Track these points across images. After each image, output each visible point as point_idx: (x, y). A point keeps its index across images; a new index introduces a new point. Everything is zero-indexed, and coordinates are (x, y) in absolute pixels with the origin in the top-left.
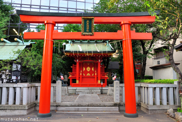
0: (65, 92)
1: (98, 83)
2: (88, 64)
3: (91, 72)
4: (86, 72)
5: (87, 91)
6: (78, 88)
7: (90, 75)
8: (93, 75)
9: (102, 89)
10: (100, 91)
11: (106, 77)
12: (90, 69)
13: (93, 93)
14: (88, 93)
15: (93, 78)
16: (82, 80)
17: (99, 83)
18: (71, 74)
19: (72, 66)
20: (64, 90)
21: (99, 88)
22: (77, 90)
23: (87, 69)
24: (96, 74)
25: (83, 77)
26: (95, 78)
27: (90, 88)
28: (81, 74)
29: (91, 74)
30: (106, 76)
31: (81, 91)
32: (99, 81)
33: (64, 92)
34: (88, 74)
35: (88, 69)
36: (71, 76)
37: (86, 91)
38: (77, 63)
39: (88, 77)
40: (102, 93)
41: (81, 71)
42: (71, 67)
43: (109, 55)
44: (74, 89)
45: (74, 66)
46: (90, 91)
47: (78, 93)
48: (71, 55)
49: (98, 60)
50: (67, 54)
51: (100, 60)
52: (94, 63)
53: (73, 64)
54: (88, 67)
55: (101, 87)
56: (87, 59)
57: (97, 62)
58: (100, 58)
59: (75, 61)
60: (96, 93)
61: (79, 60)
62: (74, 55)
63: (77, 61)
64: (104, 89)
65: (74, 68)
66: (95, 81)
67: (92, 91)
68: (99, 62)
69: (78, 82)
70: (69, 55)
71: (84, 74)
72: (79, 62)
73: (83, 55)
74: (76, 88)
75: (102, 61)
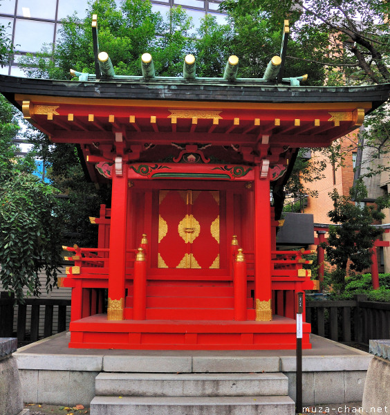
1: (254, 316)
2: (188, 201)
3: (203, 247)
4: (175, 247)
6: (113, 361)
7: (196, 266)
8: (216, 265)
11: (302, 280)
12: (197, 227)
17: (259, 320)
18: (77, 257)
22: (103, 383)
23: (181, 227)
24: (240, 258)
25: (153, 278)
26: (231, 283)
28: (140, 257)
29: (204, 260)
30: (302, 273)
32: (264, 307)
34: (188, 262)
35: (189, 228)
36: (76, 270)
37: (175, 388)
38: (115, 182)
39: (188, 278)
40: (299, 407)
41: (144, 241)
42: (92, 220)
43: (337, 124)
44: (81, 372)
45: (106, 218)
46: (209, 391)
47: (106, 406)
48: (71, 117)
49: (256, 162)
50: (40, 111)
51: (271, 166)
52: (222, 196)
53: (103, 206)
54: (184, 217)
55: (294, 358)
56: (183, 161)
57: (250, 176)
58: (270, 153)
59: (103, 170)
60: (257, 406)
61: (127, 159)
62: (91, 118)
63: (114, 170)
64: (313, 372)
65: (106, 225)
66: (233, 305)
67: (224, 389)
68: (264, 175)
69: (120, 309)
70: (54, 116)
71: (160, 258)
72: (130, 176)
73: (153, 119)
74: (99, 357)
75: (280, 171)
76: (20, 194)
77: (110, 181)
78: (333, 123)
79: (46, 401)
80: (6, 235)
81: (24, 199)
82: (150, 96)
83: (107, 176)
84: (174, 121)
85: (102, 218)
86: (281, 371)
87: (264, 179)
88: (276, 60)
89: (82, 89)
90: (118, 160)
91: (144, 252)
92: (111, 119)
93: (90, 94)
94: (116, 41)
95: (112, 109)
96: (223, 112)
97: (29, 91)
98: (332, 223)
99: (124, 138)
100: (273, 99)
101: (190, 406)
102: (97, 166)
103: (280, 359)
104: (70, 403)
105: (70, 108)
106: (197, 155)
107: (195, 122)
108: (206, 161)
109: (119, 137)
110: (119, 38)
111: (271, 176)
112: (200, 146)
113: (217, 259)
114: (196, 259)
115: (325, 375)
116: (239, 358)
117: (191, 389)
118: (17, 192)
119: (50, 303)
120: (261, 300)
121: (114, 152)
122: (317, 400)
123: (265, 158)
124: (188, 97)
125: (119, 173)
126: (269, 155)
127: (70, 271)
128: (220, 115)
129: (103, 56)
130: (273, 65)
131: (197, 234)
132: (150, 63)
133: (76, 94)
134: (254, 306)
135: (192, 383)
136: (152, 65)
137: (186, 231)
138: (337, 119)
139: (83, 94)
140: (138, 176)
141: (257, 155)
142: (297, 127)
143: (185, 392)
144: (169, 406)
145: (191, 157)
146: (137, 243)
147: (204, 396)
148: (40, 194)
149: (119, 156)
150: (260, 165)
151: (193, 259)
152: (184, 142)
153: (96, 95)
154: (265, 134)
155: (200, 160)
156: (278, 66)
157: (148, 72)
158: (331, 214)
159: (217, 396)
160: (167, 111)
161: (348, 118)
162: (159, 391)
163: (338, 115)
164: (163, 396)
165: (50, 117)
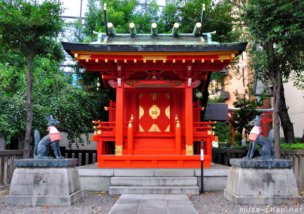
0: (62, 192)
1: (185, 153)
2: (154, 98)
3: (161, 121)
4: (148, 121)
5: (148, 184)
6: (118, 172)
7: (158, 130)
8: (168, 130)
9: (202, 176)
10: (194, 181)
11: (210, 136)
12: (159, 111)
13: (169, 192)
14: (151, 191)
15: (168, 140)
16: (134, 143)
17: (187, 154)
18: (99, 126)
19: (108, 106)
20: (58, 181)
21: (190, 172)
22: (114, 181)
23: (150, 111)
24: (178, 125)
25: (137, 136)
26: (174, 138)
27: (159, 171)
28: (130, 125)
29: (162, 128)
30: (209, 133)
31: (128, 182)
32: (189, 149)
33: (58, 188)
34: (154, 128)
35: (154, 112)
36: (99, 132)
37: (146, 183)
38: (118, 90)
39: (154, 136)
40: (202, 191)
41: (132, 118)
42: (106, 108)
43: (222, 61)
44: (104, 176)
45: (113, 107)
46: (161, 184)
47: (116, 189)
48: (97, 60)
49: (186, 79)
50: (82, 58)
51: (193, 81)
52: (171, 95)
53: (111, 101)
54: (152, 106)
55: (200, 170)
56: (150, 79)
57: (182, 86)
58: (192, 74)
59: (112, 84)
60: (182, 189)
61: (123, 79)
62: (106, 60)
63: (117, 84)
64: (210, 176)
65: (113, 111)
66: (175, 148)
67: (168, 183)
68: (189, 85)
69: (121, 150)
70: (89, 60)
71: (140, 127)
72: (125, 87)
73: (135, 61)
74: (112, 170)
75: (198, 83)
76: (69, 96)
77: (115, 89)
78: (220, 60)
79: (89, 190)
80: (65, 114)
81: (71, 98)
82: (134, 50)
83: (113, 87)
84: (145, 61)
85: (111, 107)
86: (195, 176)
87: (189, 87)
88: (199, 25)
89: (102, 48)
90: (119, 80)
91: (132, 123)
92: (116, 61)
93: (106, 50)
94: (116, 14)
95: (116, 57)
96: (168, 57)
97: (78, 49)
98: (235, 108)
99: (121, 69)
100: (191, 50)
101: (152, 189)
102: (109, 82)
103: (194, 171)
104: (99, 190)
105: (97, 56)
106: (156, 76)
107: (154, 62)
108: (161, 79)
109: (119, 68)
110: (117, 12)
111: (193, 86)
112: (158, 71)
113: (169, 127)
114: (158, 127)
115: (216, 178)
116: (175, 170)
117: (153, 183)
118: (67, 95)
119: (84, 152)
120: (188, 145)
121: (117, 75)
122: (211, 189)
123: (189, 77)
124: (151, 50)
125: (119, 85)
126: (192, 75)
127: (97, 133)
128: (166, 58)
129: (110, 25)
130: (197, 27)
131: (158, 114)
132: (134, 28)
133: (99, 50)
134: (185, 148)
135: (154, 180)
136: (135, 29)
137: (153, 113)
138: (222, 59)
139: (102, 50)
140: (128, 86)
141: (186, 75)
142: (203, 63)
143: (151, 184)
144: (144, 189)
145: (154, 77)
146: (129, 119)
147: (159, 186)
148: (79, 95)
149: (119, 77)
150: (187, 80)
151: (157, 127)
152: (151, 70)
153: (108, 50)
154: (189, 66)
155: (158, 79)
156: (200, 28)
157: (133, 32)
158: (235, 104)
159: (165, 186)
160: (142, 57)
161: (228, 58)
162: (139, 184)
163: (223, 56)
164: (141, 186)
165: (87, 61)
